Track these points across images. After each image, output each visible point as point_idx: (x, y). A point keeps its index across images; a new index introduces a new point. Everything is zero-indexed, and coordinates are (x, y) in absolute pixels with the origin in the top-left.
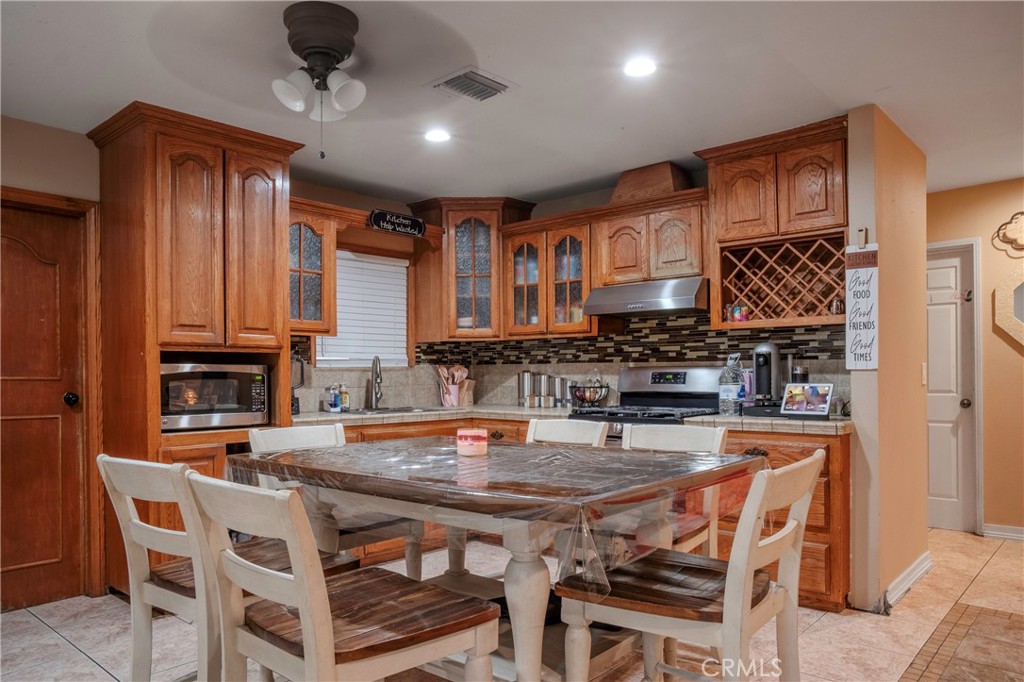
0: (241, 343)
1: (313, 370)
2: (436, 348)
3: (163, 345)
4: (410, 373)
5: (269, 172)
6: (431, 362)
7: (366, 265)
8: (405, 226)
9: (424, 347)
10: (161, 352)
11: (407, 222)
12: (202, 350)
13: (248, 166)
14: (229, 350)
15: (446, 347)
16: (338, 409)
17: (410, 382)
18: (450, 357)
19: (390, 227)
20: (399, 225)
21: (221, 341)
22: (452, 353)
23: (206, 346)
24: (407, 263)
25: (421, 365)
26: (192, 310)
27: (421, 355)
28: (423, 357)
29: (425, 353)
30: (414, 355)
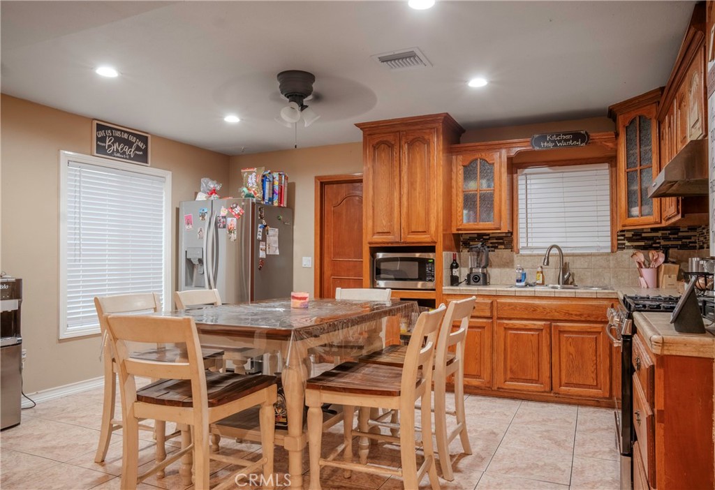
0: (408, 240)
1: (515, 256)
2: (644, 235)
3: (370, 243)
4: (611, 258)
5: (426, 137)
6: (637, 247)
7: (565, 175)
8: (566, 140)
9: (629, 235)
10: (370, 247)
11: (568, 137)
12: (390, 245)
13: (412, 137)
14: (404, 245)
15: (659, 234)
16: (523, 284)
17: (611, 265)
18: (663, 242)
19: (551, 145)
20: (560, 141)
21: (398, 240)
22: (666, 238)
23: (392, 243)
24: (606, 166)
25: (625, 251)
26: (383, 224)
27: (626, 242)
28: (627, 244)
29: (629, 240)
30: (615, 243)
